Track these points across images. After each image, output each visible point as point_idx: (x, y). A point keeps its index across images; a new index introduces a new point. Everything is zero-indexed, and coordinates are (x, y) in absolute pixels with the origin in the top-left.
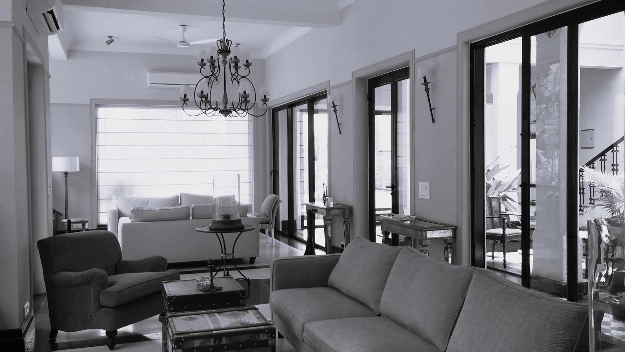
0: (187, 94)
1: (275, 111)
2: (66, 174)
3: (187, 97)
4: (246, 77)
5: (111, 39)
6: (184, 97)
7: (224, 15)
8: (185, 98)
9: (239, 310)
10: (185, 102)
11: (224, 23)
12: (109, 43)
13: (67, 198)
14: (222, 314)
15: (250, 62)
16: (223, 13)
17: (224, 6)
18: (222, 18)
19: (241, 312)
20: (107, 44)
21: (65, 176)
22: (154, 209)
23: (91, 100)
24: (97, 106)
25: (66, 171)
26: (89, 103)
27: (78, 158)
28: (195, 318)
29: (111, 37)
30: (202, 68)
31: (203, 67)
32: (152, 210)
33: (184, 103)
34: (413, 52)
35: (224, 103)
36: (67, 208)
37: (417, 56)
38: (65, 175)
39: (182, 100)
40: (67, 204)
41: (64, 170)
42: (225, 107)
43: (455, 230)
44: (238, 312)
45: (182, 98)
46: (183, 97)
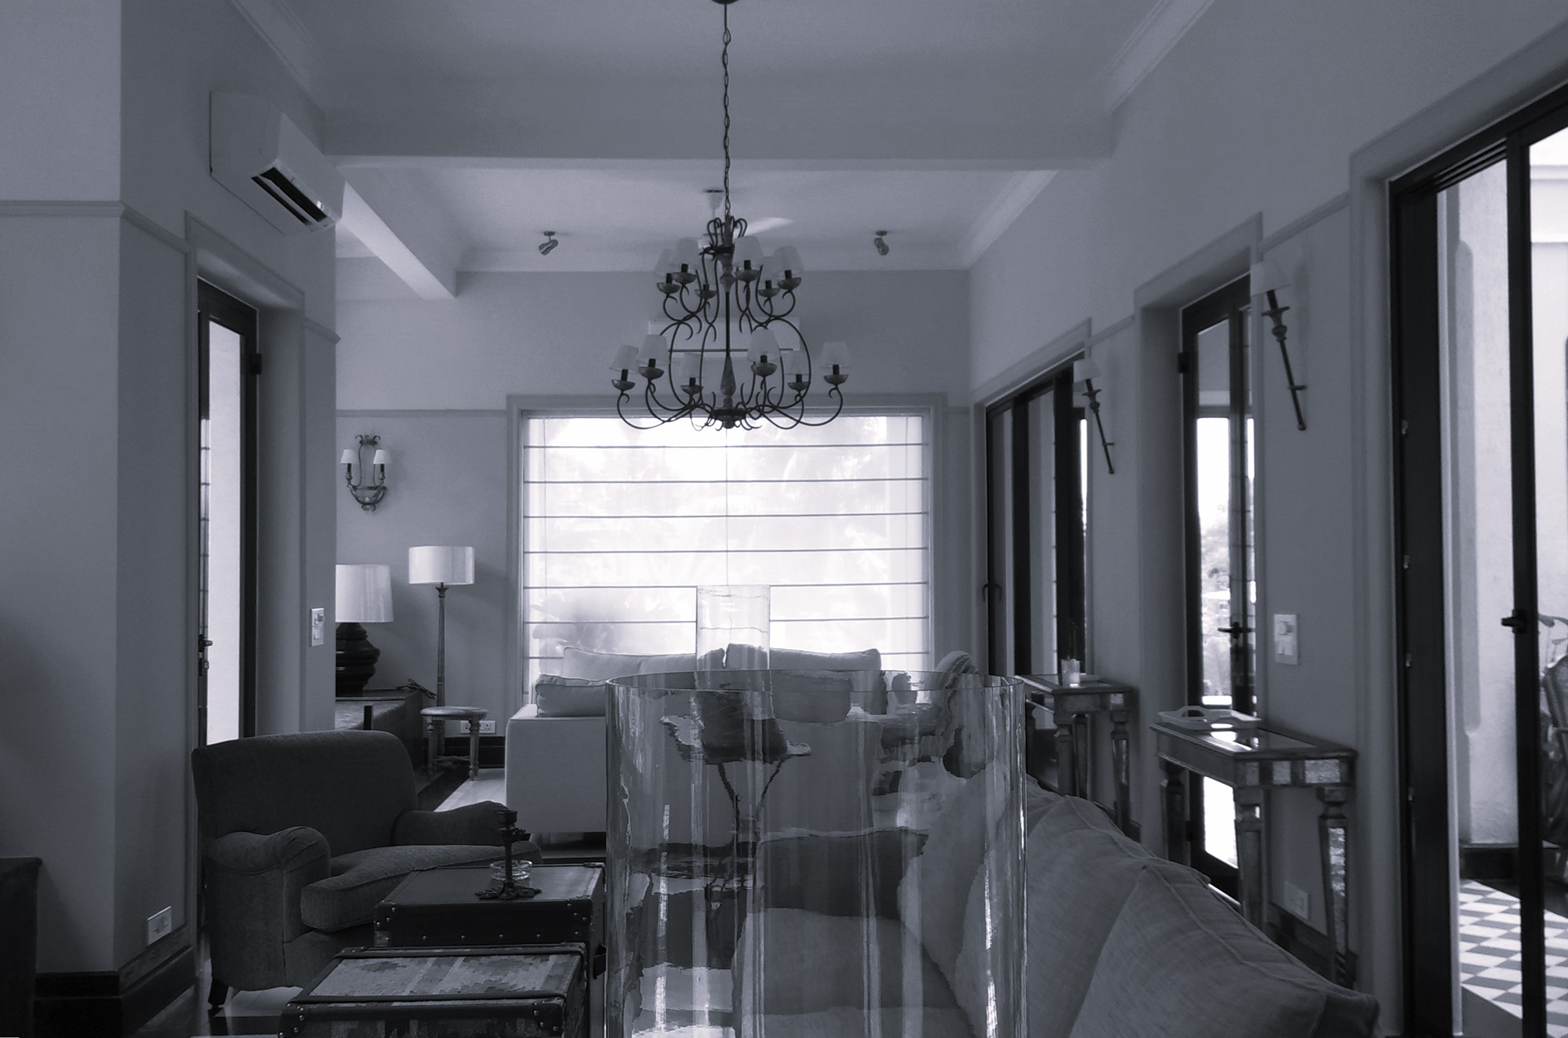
0: (629, 371)
1: (991, 415)
2: (442, 589)
3: (629, 379)
4: (784, 318)
5: (552, 238)
6: (622, 379)
7: (727, 153)
8: (623, 382)
9: (526, 954)
10: (625, 392)
11: (726, 173)
12: (546, 249)
13: (441, 652)
14: (473, 961)
15: (795, 274)
16: (726, 147)
17: (727, 127)
18: (723, 162)
19: (529, 960)
20: (543, 253)
21: (440, 597)
22: (595, 684)
23: (510, 398)
24: (526, 414)
25: (442, 584)
26: (503, 406)
27: (470, 551)
28: (395, 966)
29: (550, 234)
30: (669, 299)
31: (672, 295)
32: (590, 684)
33: (622, 394)
34: (1259, 220)
35: (724, 391)
36: (441, 679)
37: (1269, 231)
38: (438, 593)
39: (616, 386)
40: (441, 668)
41: (438, 581)
42: (728, 401)
43: (1350, 761)
44: (521, 958)
45: (616, 382)
46: (620, 379)
